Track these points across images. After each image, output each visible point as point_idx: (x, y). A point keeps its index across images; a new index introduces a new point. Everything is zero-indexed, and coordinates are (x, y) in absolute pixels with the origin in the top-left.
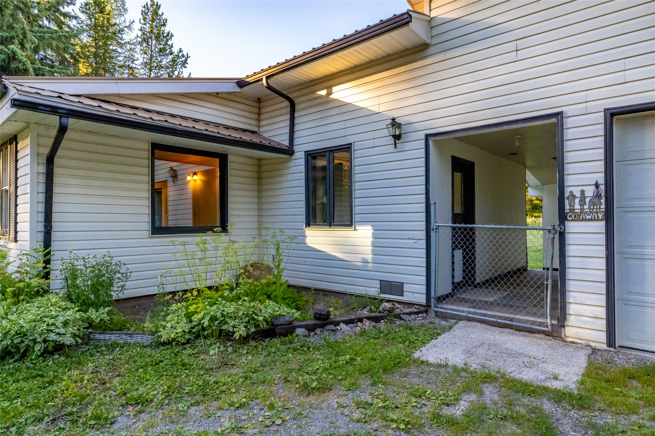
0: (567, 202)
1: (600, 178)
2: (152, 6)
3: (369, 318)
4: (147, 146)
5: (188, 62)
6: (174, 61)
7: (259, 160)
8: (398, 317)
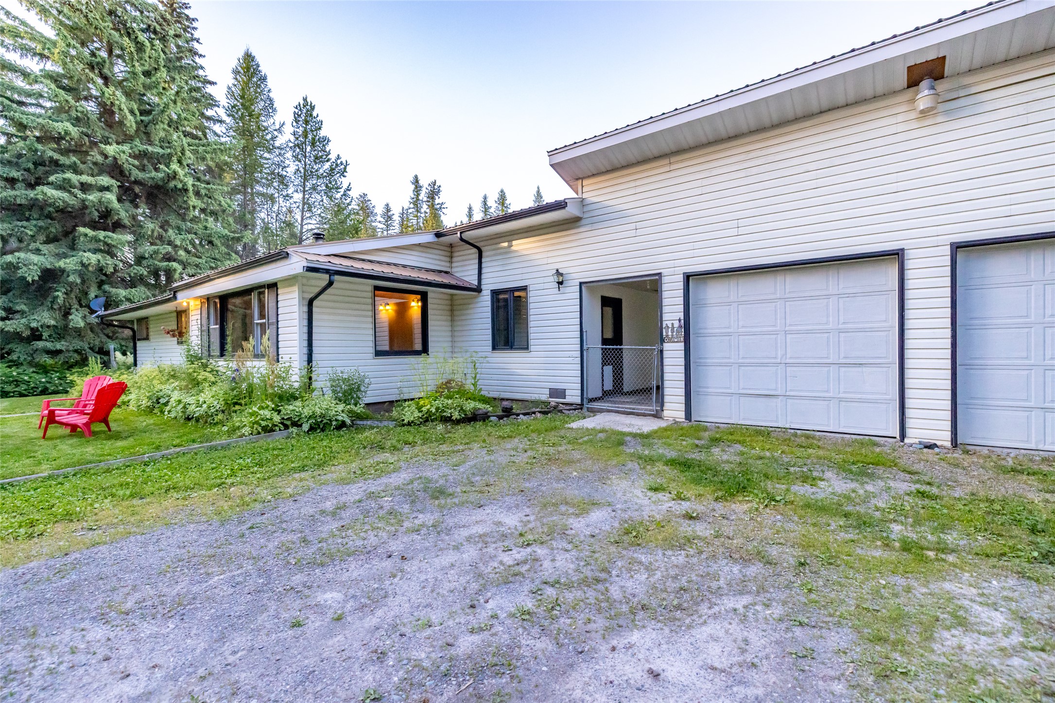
0: (664, 330)
1: (681, 316)
2: (304, 106)
3: (540, 412)
4: (370, 288)
5: (347, 170)
6: (332, 169)
7: (452, 295)
8: (561, 411)
